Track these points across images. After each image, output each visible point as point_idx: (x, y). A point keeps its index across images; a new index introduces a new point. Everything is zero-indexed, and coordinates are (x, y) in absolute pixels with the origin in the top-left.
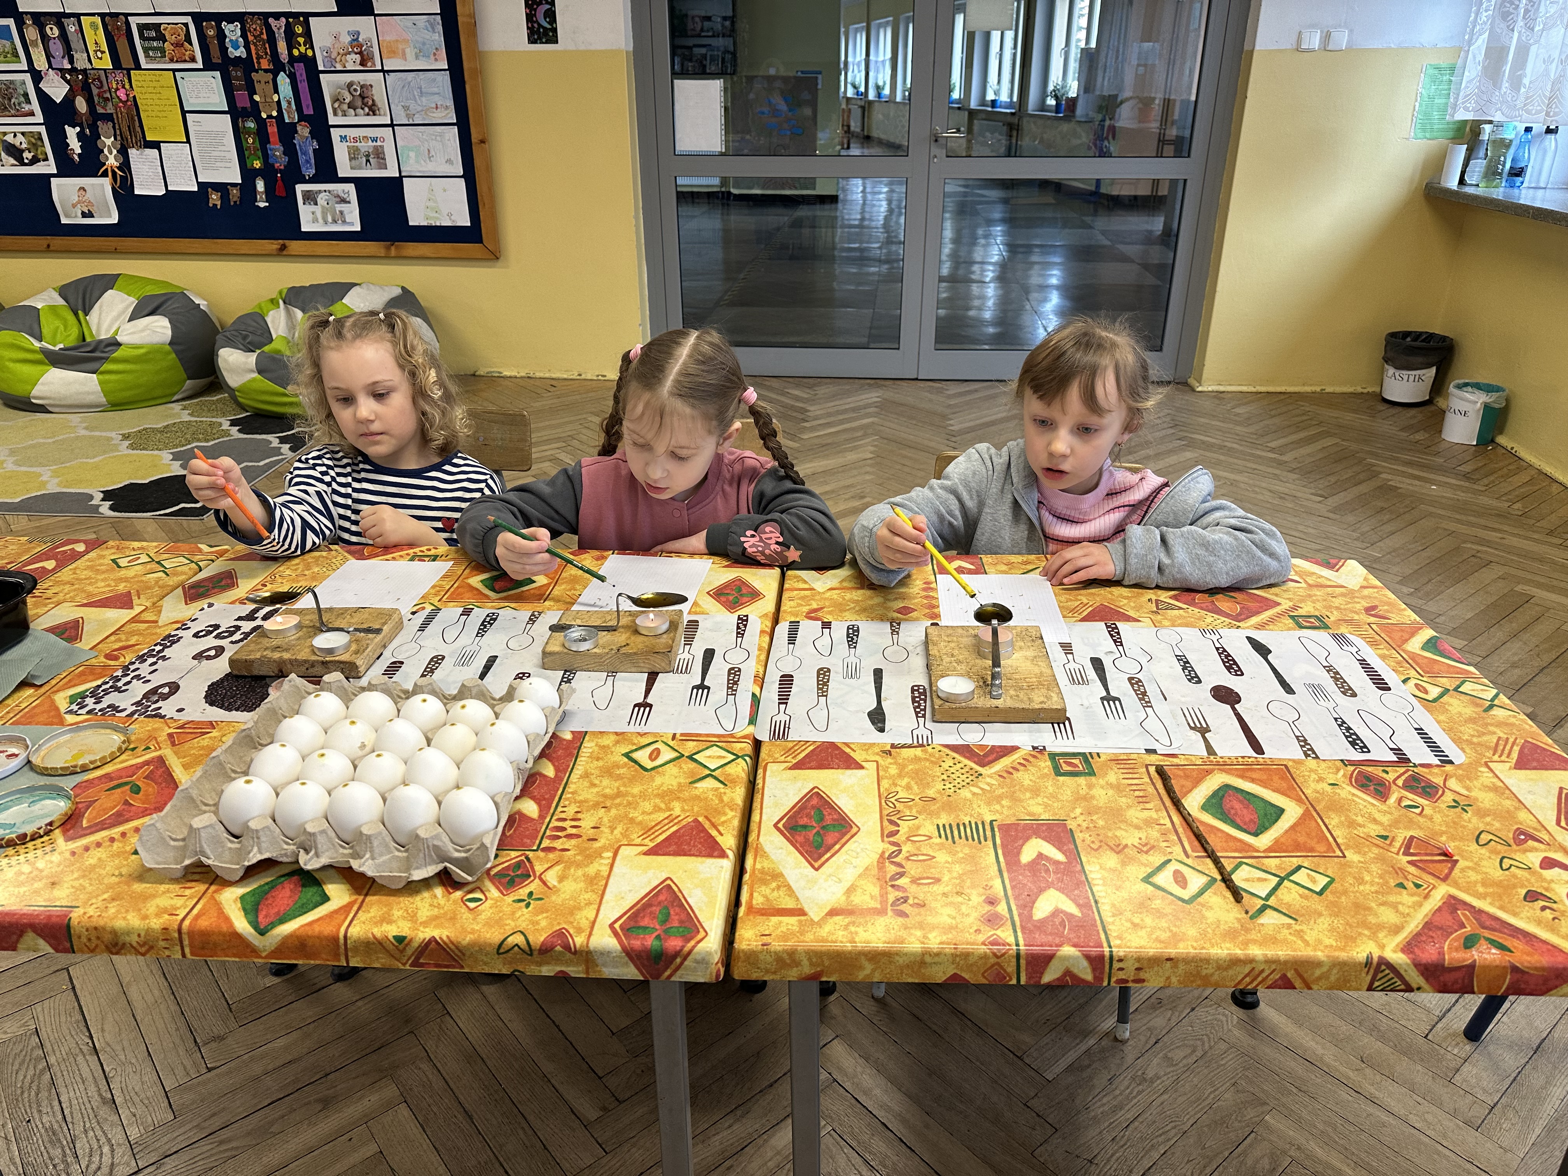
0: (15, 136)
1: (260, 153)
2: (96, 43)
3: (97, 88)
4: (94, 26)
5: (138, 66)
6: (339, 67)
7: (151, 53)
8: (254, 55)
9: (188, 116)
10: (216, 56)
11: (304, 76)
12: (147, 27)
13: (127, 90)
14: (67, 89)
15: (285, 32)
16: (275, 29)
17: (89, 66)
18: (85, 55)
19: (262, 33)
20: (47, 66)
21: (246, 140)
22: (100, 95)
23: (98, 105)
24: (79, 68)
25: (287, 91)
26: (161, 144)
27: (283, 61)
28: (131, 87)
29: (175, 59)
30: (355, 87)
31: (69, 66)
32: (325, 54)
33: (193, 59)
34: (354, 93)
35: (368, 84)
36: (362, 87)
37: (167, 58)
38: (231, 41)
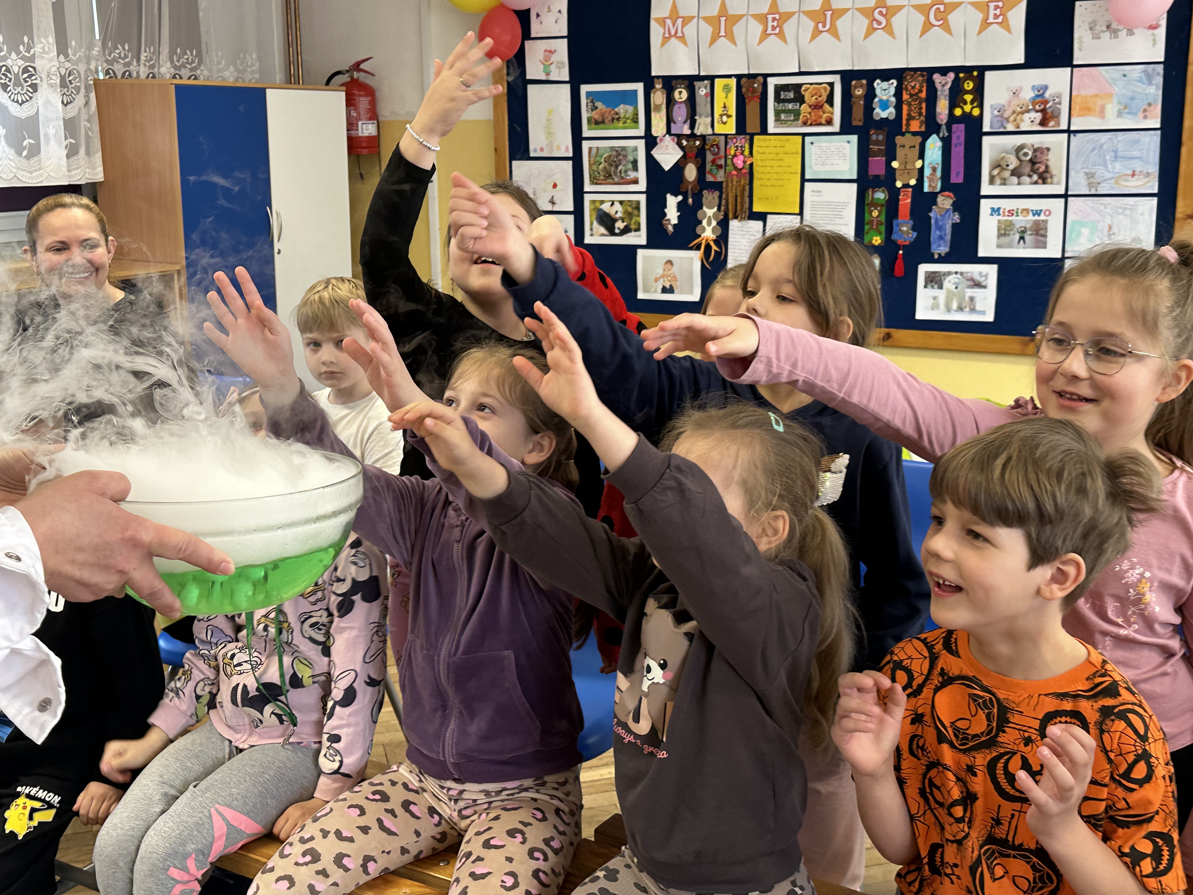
0: (612, 204)
1: (882, 228)
2: (725, 107)
3: (713, 154)
4: (727, 88)
5: (764, 131)
6: (1010, 128)
7: (783, 116)
8: (905, 116)
9: (807, 185)
10: (858, 119)
11: (962, 139)
12: (786, 88)
13: (745, 157)
14: (680, 156)
15: (951, 89)
16: (938, 86)
17: (710, 131)
18: (709, 119)
19: (920, 91)
20: (665, 131)
21: (871, 212)
22: (713, 162)
23: (710, 172)
24: (699, 134)
25: (934, 156)
26: (769, 216)
27: (939, 122)
28: (751, 153)
29: (809, 122)
30: (1026, 150)
31: (688, 132)
32: (996, 112)
33: (829, 122)
34: (1024, 158)
35: (1045, 146)
36: (1035, 151)
37: (800, 122)
38: (881, 100)
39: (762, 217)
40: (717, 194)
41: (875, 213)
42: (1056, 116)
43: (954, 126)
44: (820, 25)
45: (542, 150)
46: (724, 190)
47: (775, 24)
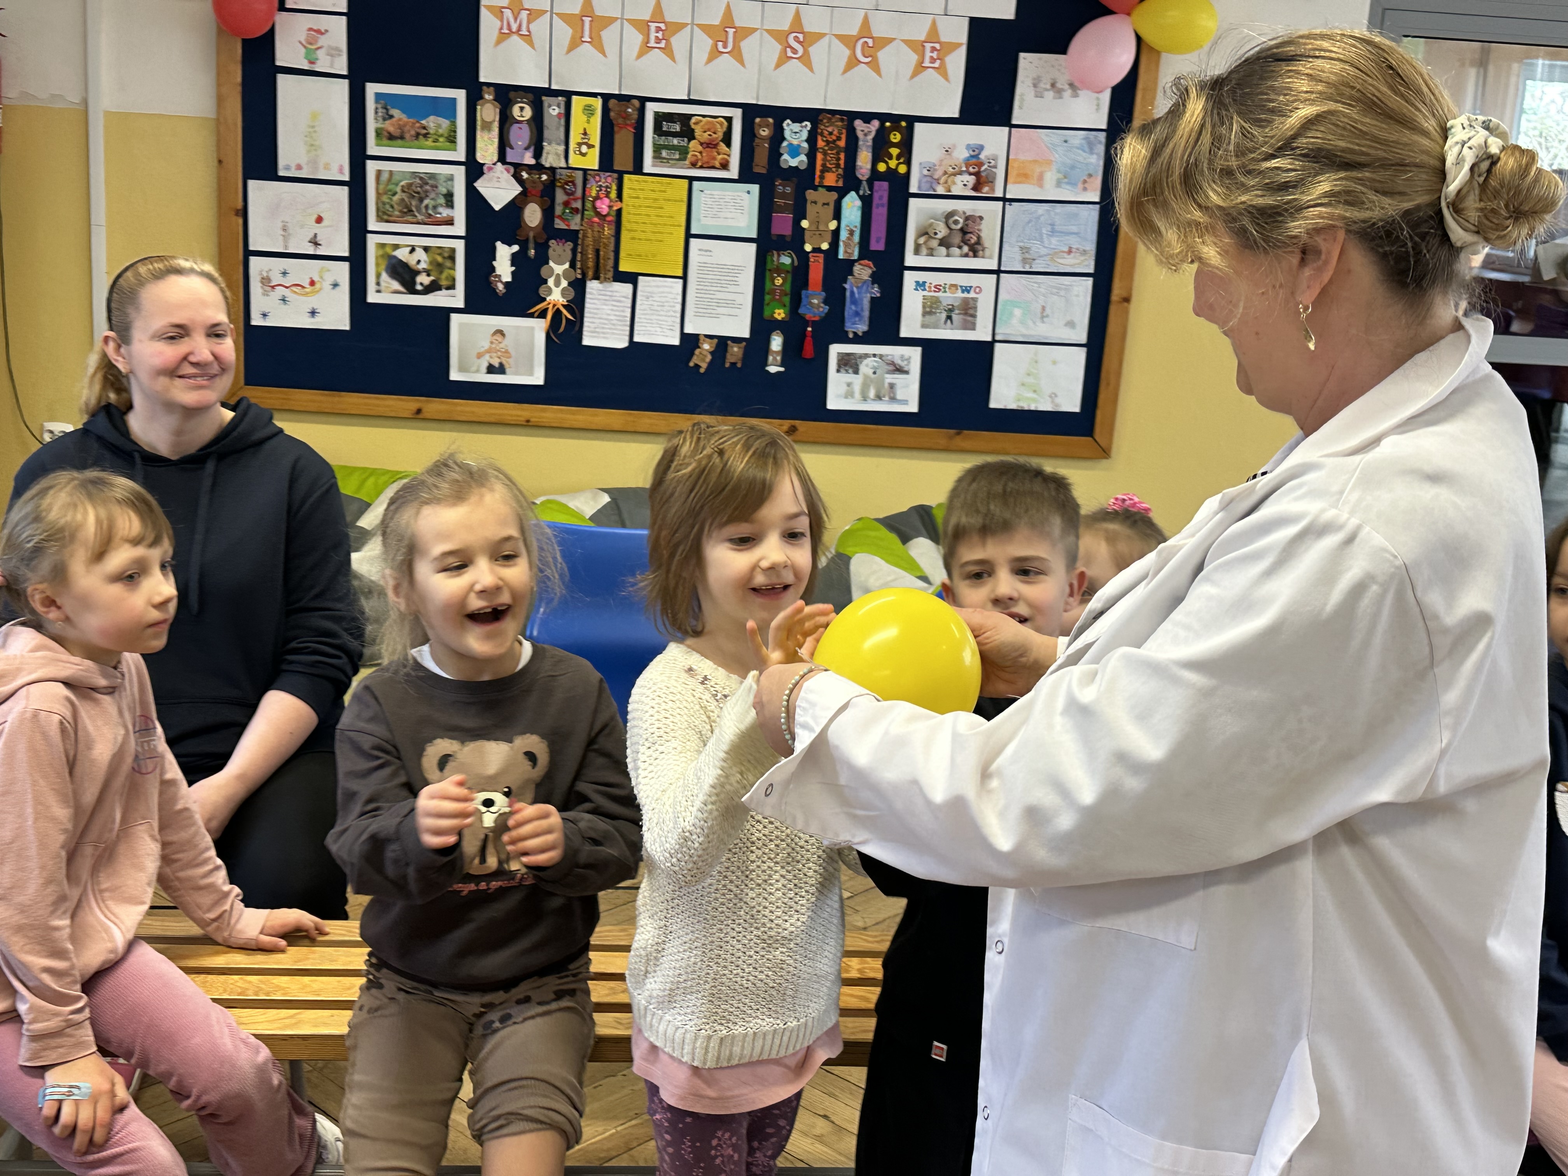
0: (413, 250)
1: (787, 300)
2: (585, 134)
3: (567, 194)
4: (589, 111)
5: (638, 169)
6: (940, 190)
7: (664, 153)
8: (819, 167)
9: (693, 242)
10: (761, 164)
11: (885, 200)
12: (670, 117)
13: (611, 201)
14: (517, 192)
15: (874, 139)
16: (860, 134)
17: (563, 164)
18: (562, 148)
19: (839, 138)
20: (495, 158)
21: (773, 280)
22: (566, 204)
23: (560, 217)
24: (547, 165)
25: (853, 217)
26: (640, 278)
27: (860, 177)
28: (620, 196)
29: (700, 164)
30: (956, 218)
31: (532, 162)
32: (925, 172)
33: (725, 166)
34: (953, 227)
35: (978, 214)
36: (967, 219)
37: (687, 162)
38: (791, 144)
39: (631, 278)
40: (569, 245)
41: (779, 281)
42: (990, 181)
43: (876, 183)
44: (720, 44)
45: (299, 167)
46: (580, 242)
47: (660, 35)
